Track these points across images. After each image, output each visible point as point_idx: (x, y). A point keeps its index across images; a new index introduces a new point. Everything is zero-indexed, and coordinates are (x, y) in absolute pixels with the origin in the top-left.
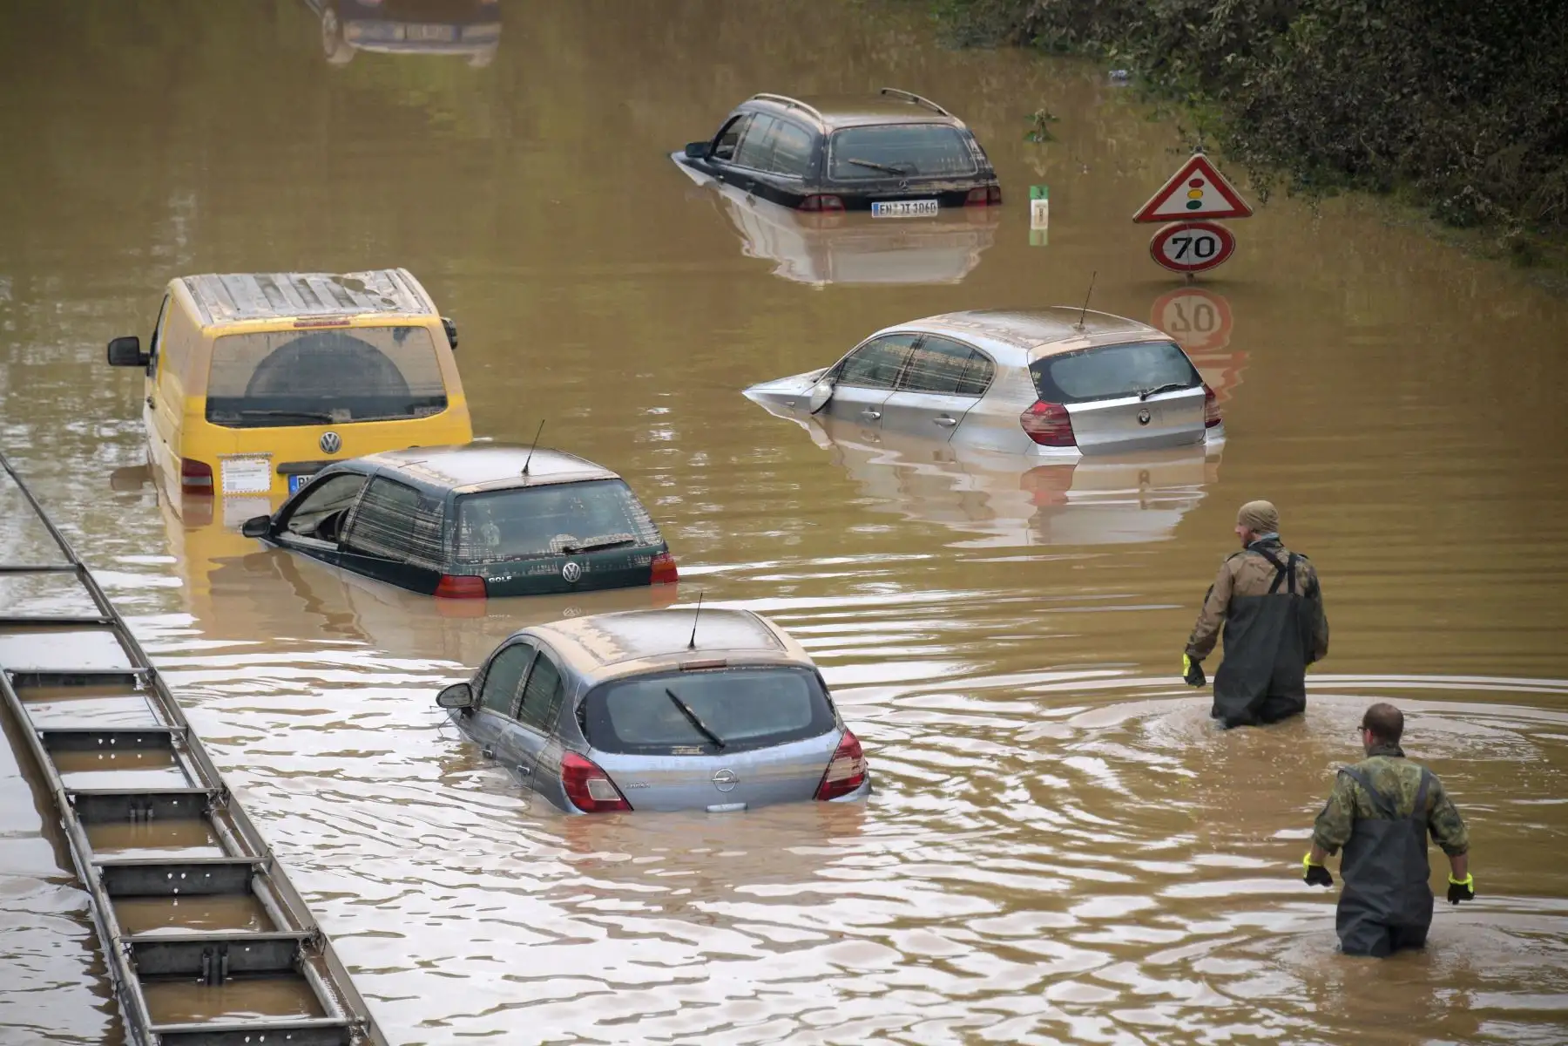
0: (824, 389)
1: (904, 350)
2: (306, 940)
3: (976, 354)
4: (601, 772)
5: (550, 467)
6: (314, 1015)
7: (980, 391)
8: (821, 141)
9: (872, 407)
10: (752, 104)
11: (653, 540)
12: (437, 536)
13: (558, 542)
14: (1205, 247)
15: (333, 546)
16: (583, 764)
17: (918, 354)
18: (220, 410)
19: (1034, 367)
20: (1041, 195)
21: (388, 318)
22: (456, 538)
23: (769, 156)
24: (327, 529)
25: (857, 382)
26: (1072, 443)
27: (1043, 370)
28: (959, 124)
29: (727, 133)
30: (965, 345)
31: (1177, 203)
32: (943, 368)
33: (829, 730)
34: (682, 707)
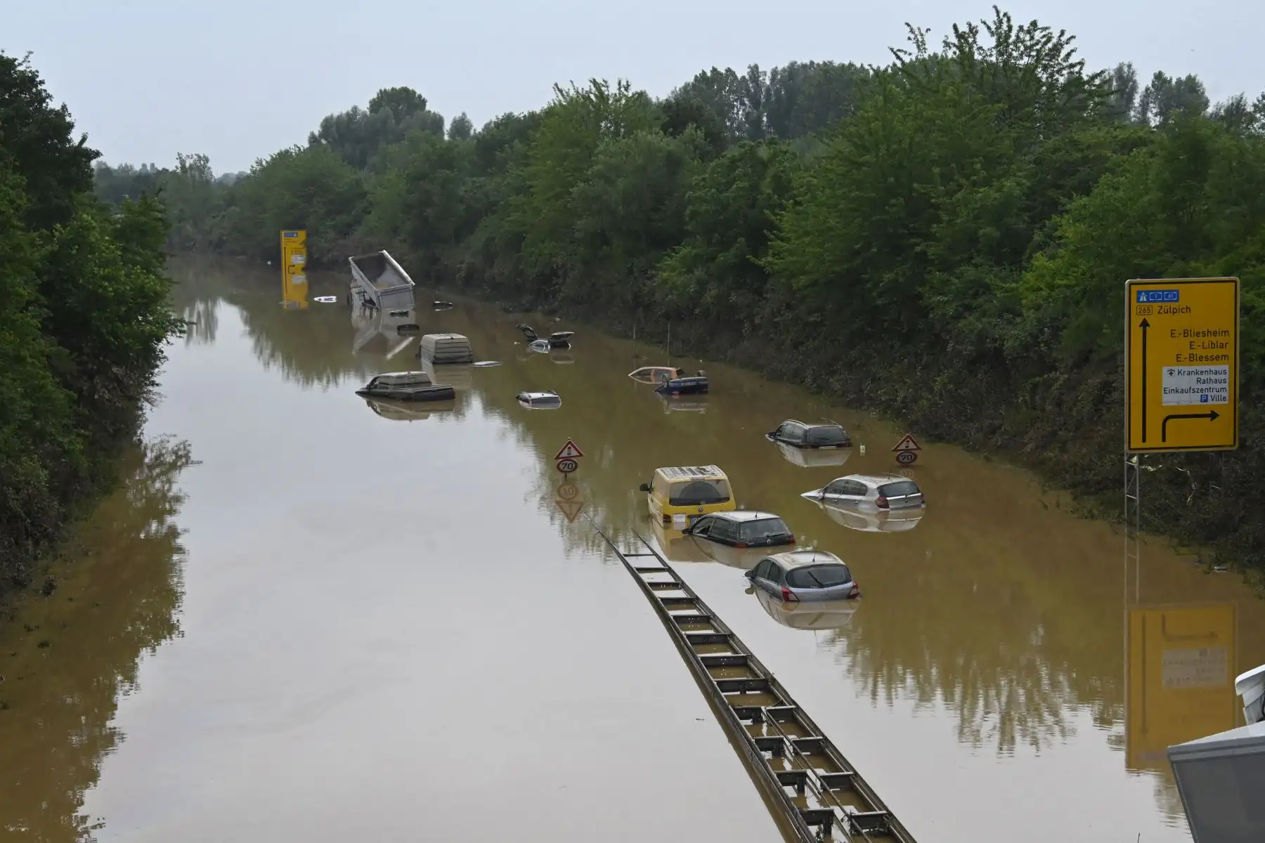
0: (821, 494)
1: (843, 484)
2: (729, 635)
3: (863, 485)
4: (792, 593)
5: (762, 516)
6: (735, 654)
7: (864, 495)
8: (806, 431)
9: (835, 499)
10: (785, 423)
11: (790, 533)
12: (734, 533)
13: (766, 534)
14: (910, 457)
15: (706, 536)
16: (787, 590)
17: (847, 485)
18: (673, 502)
19: (878, 488)
20: (863, 445)
21: (714, 478)
22: (739, 533)
23: (792, 435)
24: (704, 531)
25: (830, 492)
26: (888, 508)
27: (881, 490)
28: (841, 427)
29: (780, 430)
30: (860, 483)
31: (903, 447)
32: (855, 489)
33: (850, 581)
34: (812, 576)
